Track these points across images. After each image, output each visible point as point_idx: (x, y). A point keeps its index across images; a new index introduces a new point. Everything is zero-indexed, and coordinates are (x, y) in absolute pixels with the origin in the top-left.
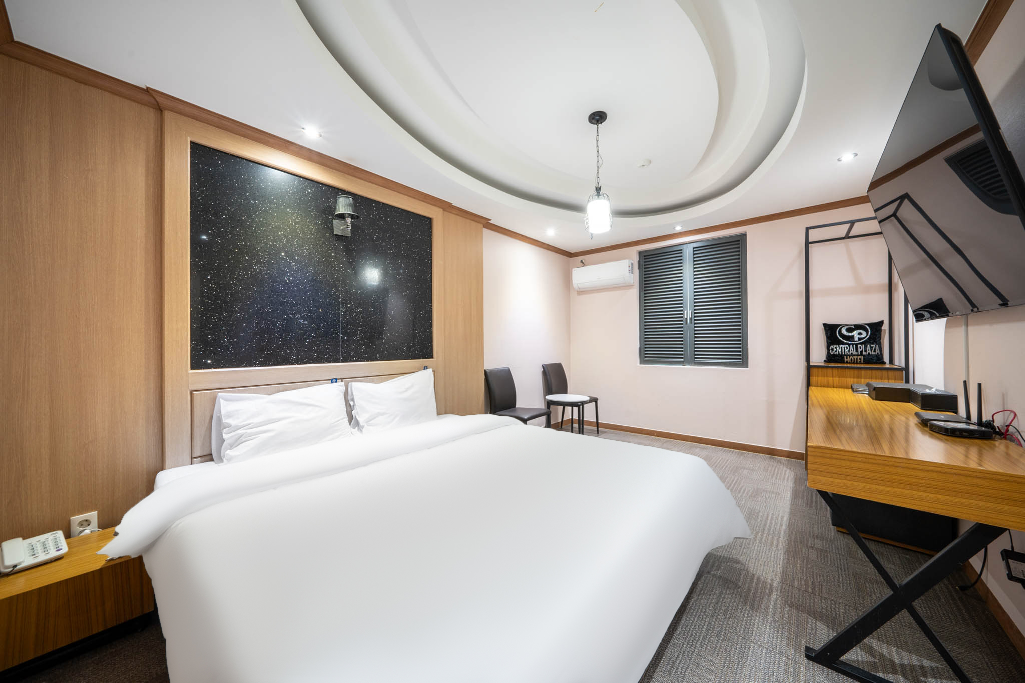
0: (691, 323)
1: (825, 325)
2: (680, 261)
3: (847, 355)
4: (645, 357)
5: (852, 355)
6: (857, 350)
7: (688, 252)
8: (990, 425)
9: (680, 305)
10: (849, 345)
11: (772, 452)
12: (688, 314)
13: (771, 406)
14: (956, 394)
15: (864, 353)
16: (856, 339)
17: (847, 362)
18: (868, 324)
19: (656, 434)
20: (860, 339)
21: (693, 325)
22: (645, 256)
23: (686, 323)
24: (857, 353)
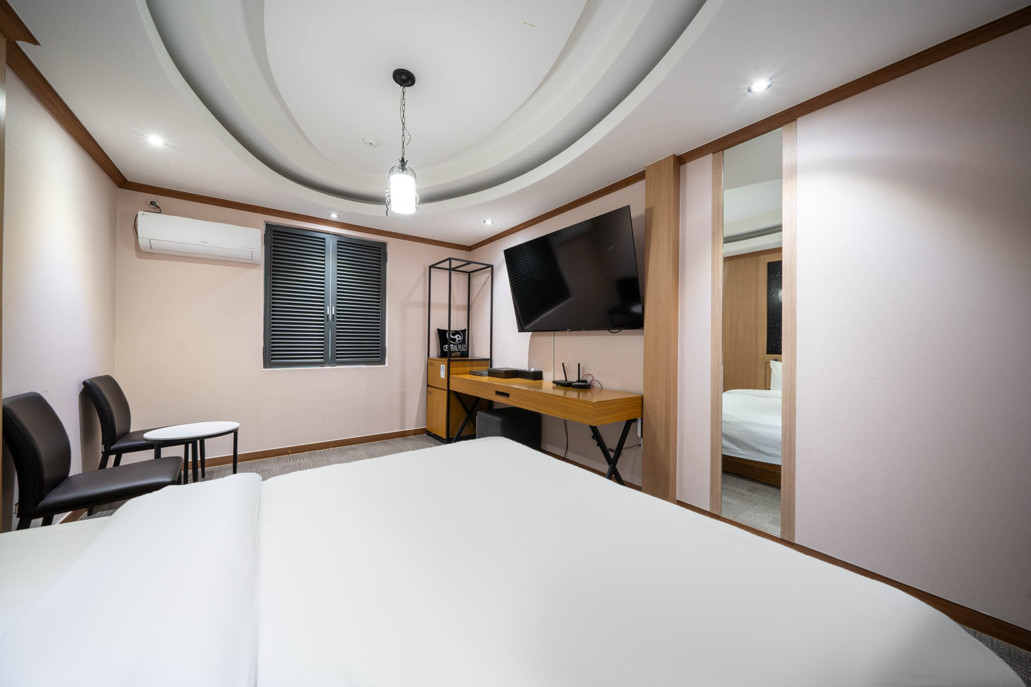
0: (333, 321)
1: (438, 330)
2: (323, 250)
3: (453, 352)
4: (272, 359)
5: (456, 352)
6: (458, 349)
7: (331, 244)
8: (585, 381)
9: (322, 299)
10: (454, 344)
11: (403, 435)
12: (331, 310)
13: (403, 395)
14: (541, 370)
15: (461, 350)
16: (457, 341)
17: (453, 357)
18: (460, 331)
19: (289, 452)
20: (459, 341)
21: (335, 323)
22: (273, 231)
23: (328, 320)
24: (457, 350)
